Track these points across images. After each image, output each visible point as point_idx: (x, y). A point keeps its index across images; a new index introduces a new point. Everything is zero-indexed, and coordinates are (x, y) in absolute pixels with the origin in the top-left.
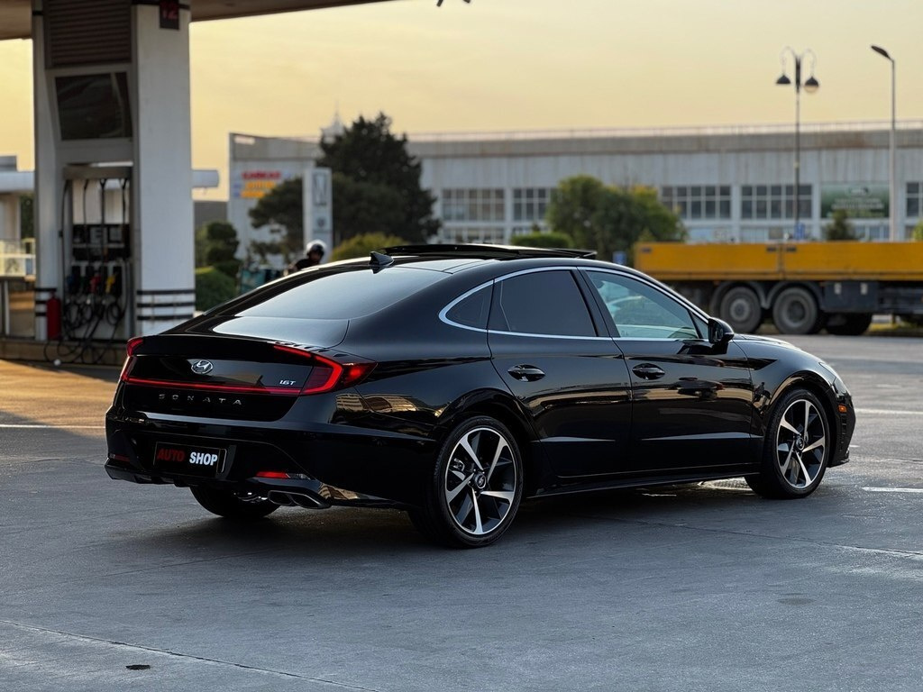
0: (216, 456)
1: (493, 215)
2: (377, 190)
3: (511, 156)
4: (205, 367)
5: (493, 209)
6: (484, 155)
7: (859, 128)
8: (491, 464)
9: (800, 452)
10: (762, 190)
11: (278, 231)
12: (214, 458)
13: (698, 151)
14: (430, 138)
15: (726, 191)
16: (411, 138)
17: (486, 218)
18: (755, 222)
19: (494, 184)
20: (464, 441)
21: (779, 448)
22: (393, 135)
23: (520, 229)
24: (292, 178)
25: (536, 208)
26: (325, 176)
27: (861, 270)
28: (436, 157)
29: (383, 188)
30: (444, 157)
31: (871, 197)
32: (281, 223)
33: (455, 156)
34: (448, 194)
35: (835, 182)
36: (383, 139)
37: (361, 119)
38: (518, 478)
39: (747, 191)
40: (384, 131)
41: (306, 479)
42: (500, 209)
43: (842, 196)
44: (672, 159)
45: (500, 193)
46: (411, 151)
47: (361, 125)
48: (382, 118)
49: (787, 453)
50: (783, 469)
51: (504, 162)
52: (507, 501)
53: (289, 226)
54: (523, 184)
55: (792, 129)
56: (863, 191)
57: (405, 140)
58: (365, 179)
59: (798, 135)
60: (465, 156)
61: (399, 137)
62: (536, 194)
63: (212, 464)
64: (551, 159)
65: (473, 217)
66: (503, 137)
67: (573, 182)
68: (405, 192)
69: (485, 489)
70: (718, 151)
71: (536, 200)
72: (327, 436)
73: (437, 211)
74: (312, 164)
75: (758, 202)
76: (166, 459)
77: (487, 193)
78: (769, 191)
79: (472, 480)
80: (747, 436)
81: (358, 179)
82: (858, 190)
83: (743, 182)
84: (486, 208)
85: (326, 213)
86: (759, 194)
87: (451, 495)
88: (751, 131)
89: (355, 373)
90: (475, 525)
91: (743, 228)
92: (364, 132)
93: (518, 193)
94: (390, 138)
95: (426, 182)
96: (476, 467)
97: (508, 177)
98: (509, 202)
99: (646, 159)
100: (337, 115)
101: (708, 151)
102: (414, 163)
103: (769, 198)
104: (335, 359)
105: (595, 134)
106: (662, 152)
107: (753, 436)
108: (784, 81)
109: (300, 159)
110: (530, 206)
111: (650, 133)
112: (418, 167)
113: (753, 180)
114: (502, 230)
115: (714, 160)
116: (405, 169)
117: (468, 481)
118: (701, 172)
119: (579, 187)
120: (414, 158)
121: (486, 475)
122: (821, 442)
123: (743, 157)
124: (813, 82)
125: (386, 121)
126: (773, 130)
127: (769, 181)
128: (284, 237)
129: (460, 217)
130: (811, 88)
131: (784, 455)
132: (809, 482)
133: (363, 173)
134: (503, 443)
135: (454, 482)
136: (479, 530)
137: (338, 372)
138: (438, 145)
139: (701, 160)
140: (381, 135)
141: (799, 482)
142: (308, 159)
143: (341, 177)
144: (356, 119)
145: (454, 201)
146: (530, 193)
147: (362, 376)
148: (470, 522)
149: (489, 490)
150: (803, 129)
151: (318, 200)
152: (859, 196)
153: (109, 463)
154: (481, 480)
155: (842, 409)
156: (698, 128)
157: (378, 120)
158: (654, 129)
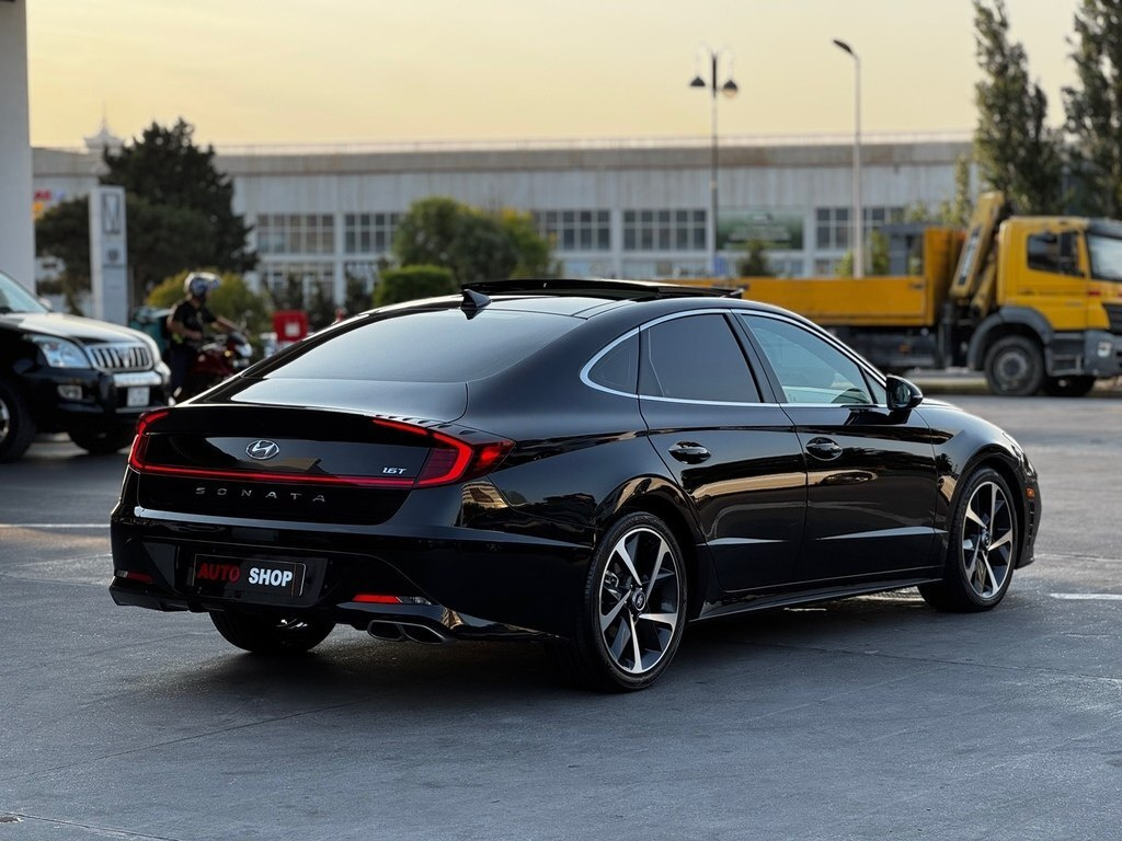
0: (290, 574)
1: (320, 247)
2: (177, 214)
3: (341, 173)
4: (268, 449)
5: (320, 239)
6: (308, 173)
7: (761, 142)
8: (650, 577)
9: (986, 550)
10: (647, 216)
11: (54, 266)
12: (287, 576)
13: (571, 168)
14: (241, 151)
15: (604, 216)
16: (220, 151)
17: (311, 250)
18: (639, 254)
19: (321, 209)
20: (620, 547)
21: (964, 547)
22: (197, 147)
23: (354, 264)
24: (69, 198)
25: (373, 238)
26: (118, 197)
27: (828, 312)
28: (250, 175)
29: (187, 213)
30: (258, 175)
31: (775, 225)
32: (58, 255)
33: (273, 174)
34: (263, 220)
35: (733, 207)
36: (183, 152)
37: (155, 126)
38: (682, 594)
39: (629, 216)
40: (185, 143)
41: (424, 604)
42: (329, 240)
43: (742, 224)
44: (539, 178)
45: (328, 220)
46: (220, 168)
47: (153, 133)
48: (182, 125)
49: (973, 552)
50: (969, 573)
51: (334, 180)
52: (668, 626)
53: (67, 259)
54: (357, 209)
55: (708, 143)
56: (765, 218)
57: (211, 153)
58: (163, 202)
59: (715, 151)
60: (285, 174)
61: (203, 149)
62: (373, 220)
63: (284, 584)
64: (391, 178)
65: (295, 249)
66: (331, 150)
67: (426, 205)
68: (214, 219)
69: (643, 612)
70: (593, 168)
71: (373, 229)
72: (450, 544)
73: (252, 242)
74: (95, 181)
75: (644, 231)
76: (213, 578)
77: (312, 220)
78: (656, 217)
79: (629, 600)
80: (929, 530)
81: (154, 202)
82: (759, 217)
83: (625, 205)
84: (312, 238)
85: (120, 243)
86: (644, 220)
87: (606, 621)
88: (634, 144)
89: (488, 456)
90: (634, 661)
91: (626, 262)
92: (159, 141)
93: (350, 219)
94: (192, 150)
95: (239, 205)
96: (634, 581)
97: (336, 199)
98: (340, 229)
99: (507, 178)
100: (104, 121)
101: (582, 167)
102: (224, 182)
103: (656, 226)
104: (461, 437)
105: (445, 148)
106: (526, 169)
107: (938, 531)
108: (698, 83)
109: (75, 175)
110: (365, 236)
111: (513, 146)
112: (229, 186)
113: (638, 204)
114: (331, 264)
115: (589, 178)
116: (213, 189)
117: (624, 601)
118: (574, 194)
119: (433, 211)
120: (224, 175)
121: (645, 591)
122: (1008, 537)
123: (625, 176)
124: (731, 86)
125: (188, 130)
126: (660, 144)
127: (656, 204)
128: (61, 274)
129: (280, 249)
130: (730, 92)
131: (969, 554)
132: (996, 589)
133: (159, 193)
134: (664, 548)
135: (609, 602)
136: (638, 668)
137: (465, 456)
138: (252, 159)
139: (575, 179)
140: (181, 147)
141: (985, 590)
142: (89, 175)
143: (134, 199)
144: (148, 126)
145: (272, 229)
146: (365, 219)
147: (497, 460)
148: (628, 656)
149: (648, 612)
150: (722, 143)
151: (109, 227)
152: (760, 224)
153: (116, 583)
154: (640, 599)
155: (1031, 493)
156: (571, 141)
157: (176, 127)
158: (517, 141)
